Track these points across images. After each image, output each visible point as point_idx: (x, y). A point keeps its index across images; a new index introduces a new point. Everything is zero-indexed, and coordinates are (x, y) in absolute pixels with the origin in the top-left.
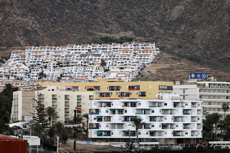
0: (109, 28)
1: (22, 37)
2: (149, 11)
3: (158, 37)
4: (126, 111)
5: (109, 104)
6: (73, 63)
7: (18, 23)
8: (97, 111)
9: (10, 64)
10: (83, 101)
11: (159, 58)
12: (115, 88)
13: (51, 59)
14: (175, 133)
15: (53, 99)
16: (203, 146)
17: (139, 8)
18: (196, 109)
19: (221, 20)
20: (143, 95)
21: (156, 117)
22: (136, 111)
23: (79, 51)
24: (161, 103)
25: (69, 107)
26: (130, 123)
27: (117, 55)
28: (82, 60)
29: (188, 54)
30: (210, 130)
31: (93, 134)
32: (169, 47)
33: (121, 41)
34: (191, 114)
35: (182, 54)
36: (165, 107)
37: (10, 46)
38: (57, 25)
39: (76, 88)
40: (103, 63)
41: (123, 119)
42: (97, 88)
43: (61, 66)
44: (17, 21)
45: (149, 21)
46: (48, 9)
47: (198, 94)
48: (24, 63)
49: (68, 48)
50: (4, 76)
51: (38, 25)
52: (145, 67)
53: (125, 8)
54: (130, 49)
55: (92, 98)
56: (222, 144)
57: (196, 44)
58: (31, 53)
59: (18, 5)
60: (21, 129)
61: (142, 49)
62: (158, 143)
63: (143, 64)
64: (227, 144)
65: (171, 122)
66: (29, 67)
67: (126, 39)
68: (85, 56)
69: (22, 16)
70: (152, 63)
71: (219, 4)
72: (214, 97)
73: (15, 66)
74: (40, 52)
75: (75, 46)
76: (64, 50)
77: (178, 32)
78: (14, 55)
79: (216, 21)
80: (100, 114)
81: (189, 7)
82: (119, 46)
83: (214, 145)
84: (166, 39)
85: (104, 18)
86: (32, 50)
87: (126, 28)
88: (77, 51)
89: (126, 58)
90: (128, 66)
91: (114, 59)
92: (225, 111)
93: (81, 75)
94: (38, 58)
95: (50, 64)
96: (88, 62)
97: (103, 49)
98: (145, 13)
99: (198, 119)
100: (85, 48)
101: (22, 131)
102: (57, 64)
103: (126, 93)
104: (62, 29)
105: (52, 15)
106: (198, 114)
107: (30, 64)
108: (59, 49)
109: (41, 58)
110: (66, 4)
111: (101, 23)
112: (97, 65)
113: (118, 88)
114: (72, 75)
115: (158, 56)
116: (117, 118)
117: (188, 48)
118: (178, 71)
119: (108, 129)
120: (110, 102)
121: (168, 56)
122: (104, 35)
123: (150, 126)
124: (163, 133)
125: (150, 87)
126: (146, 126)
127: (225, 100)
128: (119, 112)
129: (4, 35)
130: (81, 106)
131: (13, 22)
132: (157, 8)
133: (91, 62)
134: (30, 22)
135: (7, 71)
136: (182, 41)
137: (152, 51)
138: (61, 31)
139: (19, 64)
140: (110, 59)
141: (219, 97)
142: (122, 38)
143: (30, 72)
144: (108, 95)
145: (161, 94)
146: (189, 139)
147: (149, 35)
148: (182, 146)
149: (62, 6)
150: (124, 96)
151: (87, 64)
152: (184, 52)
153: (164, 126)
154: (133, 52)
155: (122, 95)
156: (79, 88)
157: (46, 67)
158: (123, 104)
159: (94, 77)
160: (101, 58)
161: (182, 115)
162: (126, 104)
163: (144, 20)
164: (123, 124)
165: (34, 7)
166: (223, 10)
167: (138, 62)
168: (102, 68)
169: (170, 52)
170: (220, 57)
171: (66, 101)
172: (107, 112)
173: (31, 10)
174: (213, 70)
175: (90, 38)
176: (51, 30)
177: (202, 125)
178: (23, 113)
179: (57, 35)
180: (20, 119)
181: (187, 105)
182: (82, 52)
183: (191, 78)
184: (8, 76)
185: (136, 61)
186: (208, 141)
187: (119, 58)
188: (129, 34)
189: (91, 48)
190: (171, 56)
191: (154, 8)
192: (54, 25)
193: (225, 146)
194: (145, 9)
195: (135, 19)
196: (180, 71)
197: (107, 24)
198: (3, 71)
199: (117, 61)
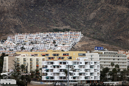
0: (58, 24)
1: (13, 29)
2: (78, 15)
3: (83, 29)
4: (61, 67)
5: (52, 63)
6: (39, 42)
7: (11, 22)
8: (46, 66)
9: (7, 43)
10: (39, 61)
11: (83, 39)
12: (56, 55)
13: (28, 40)
14: (86, 78)
15: (24, 60)
16: (100, 84)
17: (73, 14)
18: (96, 66)
19: (115, 20)
20: (70, 58)
21: (76, 69)
22: (66, 67)
23: (42, 36)
24: (78, 62)
25: (32, 65)
26: (63, 72)
27: (61, 38)
28: (43, 41)
29: (98, 37)
30: (105, 76)
31: (44, 78)
32: (88, 33)
33: (64, 31)
34: (94, 68)
35: (95, 37)
36: (81, 65)
37: (7, 34)
38: (31, 23)
39: (36, 55)
40: (54, 42)
41: (59, 71)
42: (47, 55)
43: (33, 44)
44: (11, 21)
45: (78, 21)
46: (27, 14)
47: (99, 57)
48: (14, 42)
49: (36, 34)
50: (3, 49)
51: (21, 23)
52: (75, 44)
53: (66, 14)
54: (68, 35)
55: (44, 60)
56: (110, 83)
57: (102, 32)
58: (17, 37)
59: (11, 13)
60: (7, 76)
61: (74, 35)
62: (77, 83)
63: (75, 42)
64: (112, 83)
65: (84, 72)
66: (16, 44)
67: (66, 30)
68: (45, 38)
69: (13, 18)
70: (79, 42)
71: (114, 12)
72: (107, 59)
73: (9, 44)
74: (22, 36)
75: (40, 33)
76: (34, 35)
77: (93, 26)
78: (9, 38)
79: (112, 20)
80: (48, 68)
81: (99, 13)
82: (62, 33)
83: (106, 83)
84: (87, 30)
85: (55, 19)
86: (18, 35)
87: (67, 24)
88: (41, 36)
89: (66, 39)
90: (67, 44)
91: (60, 40)
92: (112, 66)
93: (43, 48)
94: (21, 40)
95: (27, 43)
96: (47, 42)
97: (54, 35)
98: (76, 17)
99: (98, 70)
100: (45, 34)
101: (7, 77)
102: (31, 43)
103: (62, 57)
104: (34, 24)
105: (28, 18)
106: (98, 68)
107: (17, 42)
108: (32, 35)
109: (23, 40)
110: (36, 12)
111: (54, 22)
112: (51, 43)
113: (58, 55)
114: (38, 48)
115: (83, 38)
116: (56, 70)
117: (98, 34)
118: (93, 46)
119: (52, 76)
120: (53, 62)
121: (87, 38)
122: (55, 28)
123: (73, 74)
124: (80, 78)
125: (74, 54)
126: (71, 74)
127: (113, 61)
128: (57, 67)
129: (4, 28)
130: (38, 64)
131: (9, 21)
132: (82, 14)
133: (48, 42)
134: (17, 21)
135: (5, 46)
136: (95, 31)
137: (79, 36)
138: (33, 25)
139: (11, 43)
140: (58, 40)
141: (109, 59)
142: (64, 29)
143: (17, 47)
144: (53, 58)
145: (79, 58)
146: (93, 81)
147: (78, 28)
148: (89, 84)
149: (34, 13)
150: (61, 59)
151: (46, 43)
152: (96, 36)
153: (80, 74)
154: (70, 36)
155: (60, 58)
156: (38, 55)
157: (25, 44)
158: (59, 63)
159: (49, 49)
160: (53, 39)
161: (89, 68)
162: (61, 63)
163: (76, 20)
164: (59, 73)
165: (19, 14)
166: (116, 14)
167: (72, 42)
168: (53, 45)
169: (88, 36)
170: (114, 39)
171: (31, 61)
172: (51, 67)
173: (18, 15)
174: (110, 45)
175: (48, 29)
176: (28, 25)
177: (100, 73)
178: (8, 68)
179: (31, 28)
180: (7, 71)
181: (92, 63)
182: (44, 36)
183: (95, 49)
184: (6, 49)
185: (71, 41)
186: (103, 81)
187: (62, 39)
188: (68, 27)
189: (48, 34)
190: (89, 38)
191: (80, 13)
192: (30, 22)
193: (111, 84)
194: (76, 15)
195: (71, 19)
196: (94, 46)
197: (56, 22)
198: (3, 46)
199: (62, 41)
